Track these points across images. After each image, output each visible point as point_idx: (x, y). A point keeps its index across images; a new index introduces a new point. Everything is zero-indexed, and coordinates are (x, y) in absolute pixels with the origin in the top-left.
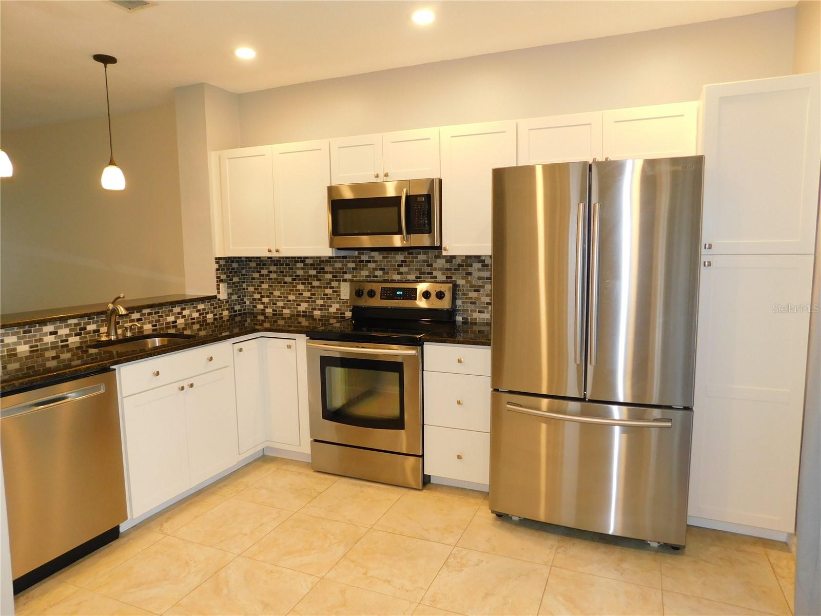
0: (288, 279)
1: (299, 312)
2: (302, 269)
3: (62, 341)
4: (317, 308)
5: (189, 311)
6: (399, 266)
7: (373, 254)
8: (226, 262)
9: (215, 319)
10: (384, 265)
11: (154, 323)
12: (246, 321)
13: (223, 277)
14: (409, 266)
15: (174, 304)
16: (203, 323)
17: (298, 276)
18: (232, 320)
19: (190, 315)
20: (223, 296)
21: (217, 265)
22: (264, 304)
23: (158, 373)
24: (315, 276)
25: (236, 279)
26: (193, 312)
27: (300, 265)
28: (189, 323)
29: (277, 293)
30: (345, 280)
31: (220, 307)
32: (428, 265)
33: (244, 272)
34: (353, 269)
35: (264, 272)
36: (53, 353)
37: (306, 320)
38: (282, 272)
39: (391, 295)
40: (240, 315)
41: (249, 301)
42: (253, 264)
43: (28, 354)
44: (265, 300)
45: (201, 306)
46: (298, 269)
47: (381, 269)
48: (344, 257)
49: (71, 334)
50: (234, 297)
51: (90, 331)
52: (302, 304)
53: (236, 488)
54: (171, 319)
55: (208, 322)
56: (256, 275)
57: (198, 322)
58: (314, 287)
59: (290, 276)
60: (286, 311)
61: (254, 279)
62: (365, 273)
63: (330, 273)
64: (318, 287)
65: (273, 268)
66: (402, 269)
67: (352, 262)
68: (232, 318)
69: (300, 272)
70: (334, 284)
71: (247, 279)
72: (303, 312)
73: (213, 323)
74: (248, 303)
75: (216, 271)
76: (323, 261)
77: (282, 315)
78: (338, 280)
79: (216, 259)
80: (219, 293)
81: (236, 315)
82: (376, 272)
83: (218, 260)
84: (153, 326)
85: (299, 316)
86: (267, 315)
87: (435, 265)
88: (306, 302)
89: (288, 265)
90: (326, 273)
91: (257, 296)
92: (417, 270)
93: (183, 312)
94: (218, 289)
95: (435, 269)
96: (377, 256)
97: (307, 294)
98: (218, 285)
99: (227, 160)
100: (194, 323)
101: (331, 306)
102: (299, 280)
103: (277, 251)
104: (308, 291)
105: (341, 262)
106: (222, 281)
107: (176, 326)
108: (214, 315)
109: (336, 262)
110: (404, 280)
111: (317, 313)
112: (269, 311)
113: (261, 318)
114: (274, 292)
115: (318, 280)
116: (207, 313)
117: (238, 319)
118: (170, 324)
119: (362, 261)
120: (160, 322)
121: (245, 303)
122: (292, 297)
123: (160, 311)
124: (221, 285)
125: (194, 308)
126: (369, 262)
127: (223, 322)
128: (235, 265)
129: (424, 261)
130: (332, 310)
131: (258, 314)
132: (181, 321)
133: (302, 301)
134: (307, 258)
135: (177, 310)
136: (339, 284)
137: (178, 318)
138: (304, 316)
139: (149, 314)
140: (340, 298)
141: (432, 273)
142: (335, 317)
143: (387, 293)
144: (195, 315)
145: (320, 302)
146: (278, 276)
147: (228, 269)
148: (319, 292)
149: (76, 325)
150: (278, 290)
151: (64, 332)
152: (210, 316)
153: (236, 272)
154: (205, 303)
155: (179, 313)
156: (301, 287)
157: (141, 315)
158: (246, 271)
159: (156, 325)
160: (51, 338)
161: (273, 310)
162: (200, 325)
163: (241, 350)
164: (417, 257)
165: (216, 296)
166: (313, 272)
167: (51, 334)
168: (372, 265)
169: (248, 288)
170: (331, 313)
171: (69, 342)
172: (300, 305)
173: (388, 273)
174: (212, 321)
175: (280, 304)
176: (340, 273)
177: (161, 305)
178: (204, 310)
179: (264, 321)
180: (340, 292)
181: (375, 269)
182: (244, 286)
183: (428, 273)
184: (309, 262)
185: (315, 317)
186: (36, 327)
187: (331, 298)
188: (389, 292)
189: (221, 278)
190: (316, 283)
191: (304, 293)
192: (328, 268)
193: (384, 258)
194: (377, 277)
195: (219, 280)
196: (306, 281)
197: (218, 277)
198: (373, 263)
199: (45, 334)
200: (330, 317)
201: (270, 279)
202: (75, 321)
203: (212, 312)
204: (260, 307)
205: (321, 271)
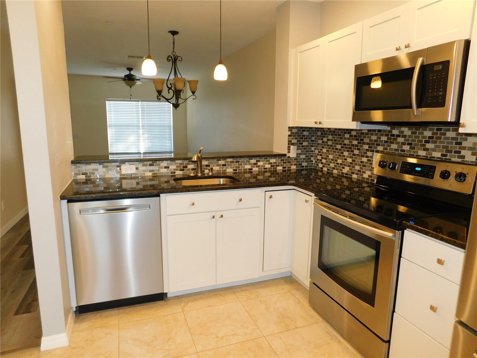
0: (339, 147)
1: (343, 173)
2: (348, 139)
3: (172, 173)
4: (355, 172)
5: (263, 163)
6: (426, 142)
7: (403, 129)
8: (298, 131)
9: (283, 171)
10: (412, 140)
11: (235, 169)
12: (312, 174)
13: (294, 141)
14: (436, 142)
15: (251, 157)
16: (274, 173)
17: (345, 145)
18: (299, 172)
19: (263, 166)
20: (293, 154)
21: (290, 132)
22: (323, 164)
23: (193, 204)
24: (357, 146)
25: (305, 144)
26: (266, 164)
27: (347, 136)
28: (262, 171)
29: (331, 157)
30: (378, 152)
31: (290, 162)
32: (457, 143)
33: (313, 138)
34: (385, 142)
35: (325, 139)
36: (166, 179)
37: (347, 181)
38: (335, 140)
39: (410, 170)
40: (306, 169)
41: (314, 161)
42: (319, 133)
43: (151, 178)
44: (324, 161)
45: (273, 161)
46: (345, 139)
47: (409, 144)
48: (380, 131)
49: (177, 169)
50: (303, 156)
51: (190, 169)
52: (345, 167)
53: (250, 295)
54: (248, 167)
55: (278, 172)
56: (320, 142)
57: (269, 171)
58: (354, 155)
59: (341, 144)
60: (335, 172)
61: (319, 144)
62: (394, 146)
63: (368, 144)
64: (358, 155)
65: (330, 137)
66: (428, 146)
67: (385, 136)
68: (298, 171)
69: (347, 142)
70: (369, 154)
71: (315, 144)
72: (346, 174)
73: (281, 173)
74: (314, 162)
75: (288, 136)
76: (363, 133)
77: (332, 174)
78: (372, 151)
79: (289, 128)
80: (289, 152)
81: (303, 170)
82: (404, 146)
83: (290, 129)
84: (234, 170)
85: (343, 176)
86: (324, 173)
87: (464, 144)
88: (349, 166)
89: (340, 135)
90: (364, 143)
91: (319, 157)
92: (444, 147)
93: (258, 163)
94: (289, 149)
95: (464, 148)
96: (407, 131)
97: (350, 160)
98: (289, 147)
99: (299, 54)
100: (266, 172)
101: (365, 173)
102: (346, 148)
103: (320, 123)
104: (351, 157)
105: (376, 135)
106: (293, 144)
107: (252, 172)
108: (283, 168)
109: (372, 134)
110: (429, 156)
111: (355, 176)
112: (325, 169)
113: (320, 174)
114: (329, 156)
115: (359, 149)
116: (278, 166)
117: (304, 172)
118: (247, 170)
119: (393, 135)
120: (239, 168)
121: (312, 161)
122: (340, 161)
123: (240, 161)
124: (292, 147)
125: (267, 161)
126: (398, 136)
127: (291, 173)
128: (306, 133)
129: (453, 139)
130: (366, 176)
131: (319, 170)
132: (255, 169)
133: (346, 165)
134: (352, 130)
135: (253, 161)
136: (373, 154)
137: (254, 167)
138: (346, 177)
139: (232, 162)
140: (372, 167)
141: (460, 152)
142: (367, 183)
143: (406, 168)
144: (268, 166)
145: (357, 168)
146: (333, 143)
147: (299, 136)
148: (358, 160)
149: (180, 164)
150: (332, 154)
151: (173, 167)
152: (280, 168)
153: (305, 138)
154: (276, 158)
155: (254, 164)
156: (346, 154)
157: (225, 162)
158: (316, 138)
159: (236, 170)
160: (165, 170)
161: (328, 170)
162: (271, 174)
163: (271, 197)
164: (445, 134)
165: (286, 154)
166: (355, 142)
167: (166, 167)
168: (401, 140)
169: (315, 150)
170: (364, 178)
171: (176, 174)
172: (344, 168)
173: (414, 148)
174: (295, 171)
175: (332, 165)
176: (374, 144)
177: (241, 157)
178: (275, 163)
179: (321, 177)
180: (372, 161)
181: (403, 144)
182: (313, 149)
183: (455, 152)
184: (354, 133)
185: (353, 180)
186: (156, 163)
187: (366, 165)
188: (408, 167)
189: (292, 142)
190: (356, 152)
191: (348, 159)
192: (366, 140)
193: (412, 133)
194: (404, 151)
195: (290, 143)
196: (350, 149)
197: (289, 141)
198: (402, 137)
199: (162, 168)
200: (364, 182)
201: (328, 145)
202: (180, 161)
203: (282, 165)
204: (320, 165)
205: (361, 142)
